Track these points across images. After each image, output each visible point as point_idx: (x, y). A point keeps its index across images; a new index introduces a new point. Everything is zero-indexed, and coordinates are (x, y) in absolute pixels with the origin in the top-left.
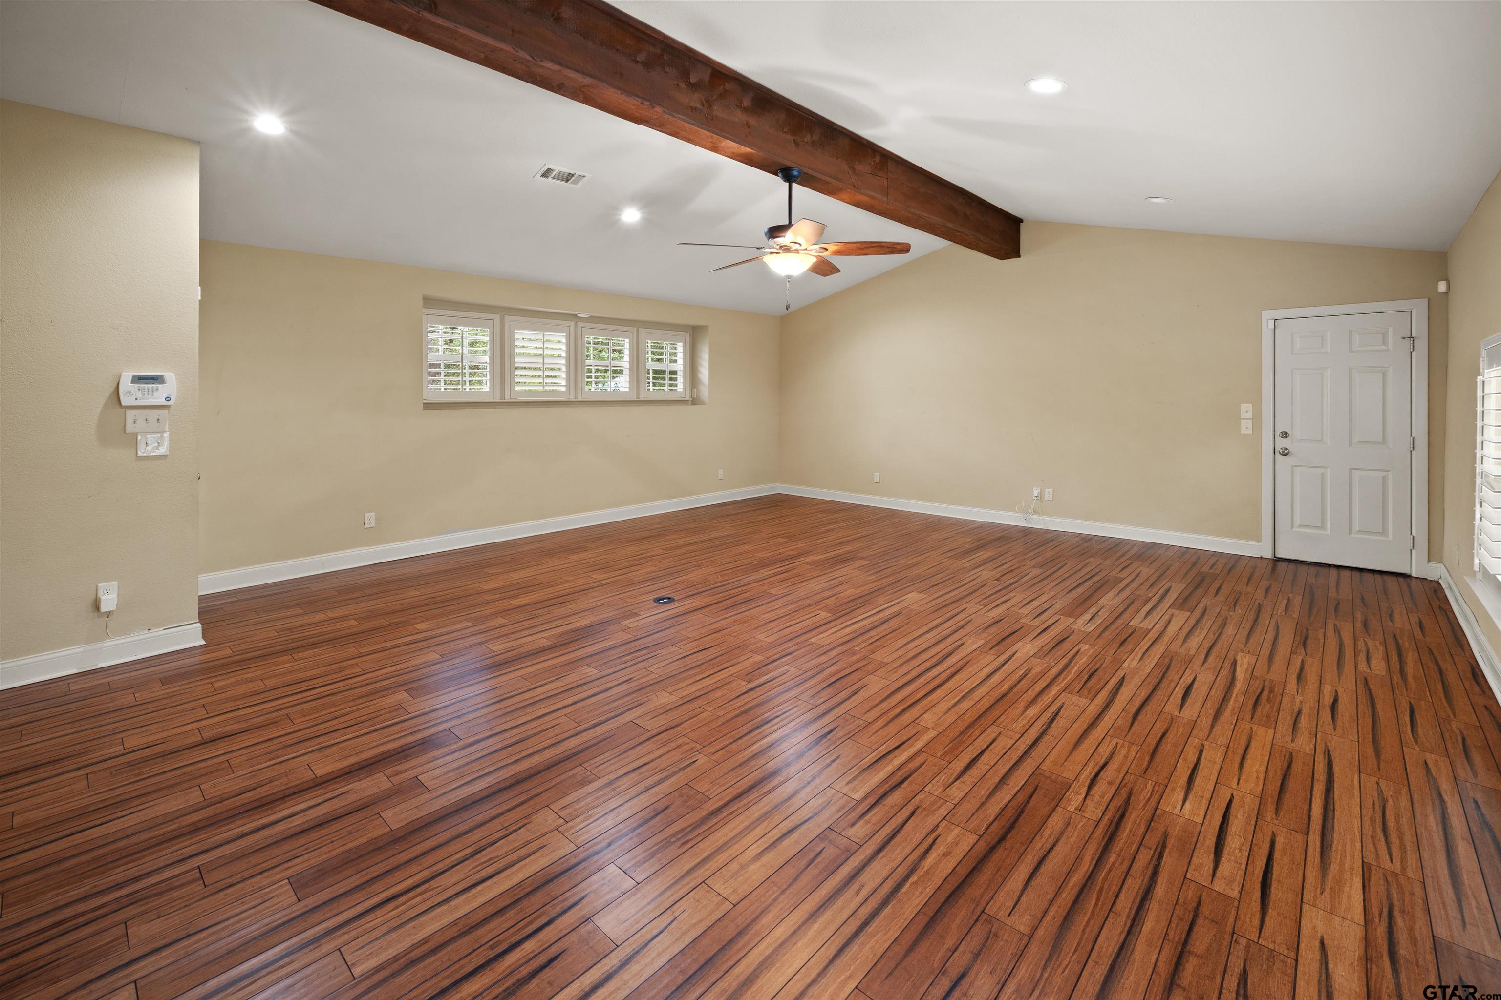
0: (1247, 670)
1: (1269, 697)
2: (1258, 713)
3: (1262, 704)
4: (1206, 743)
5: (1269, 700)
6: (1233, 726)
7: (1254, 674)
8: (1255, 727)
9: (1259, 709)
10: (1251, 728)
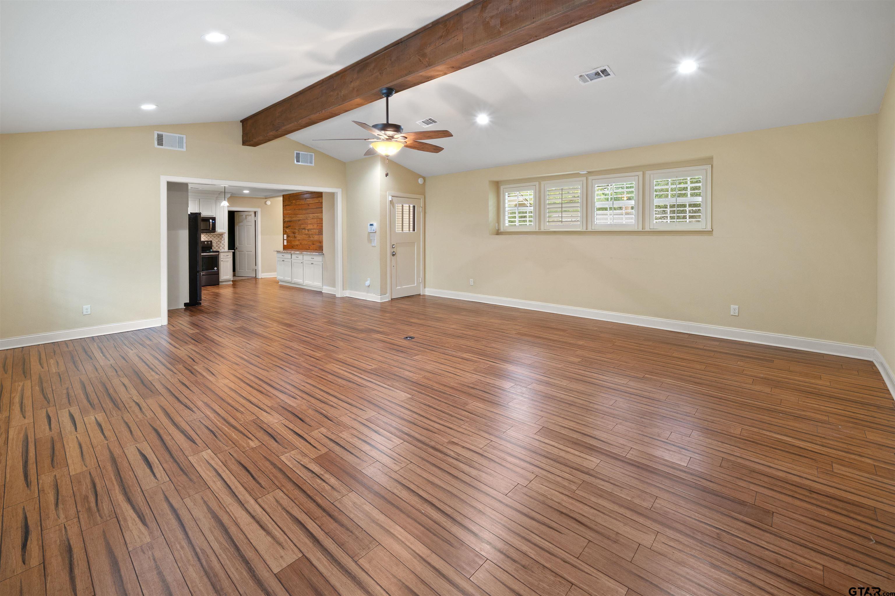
0: (125, 520)
1: (88, 502)
2: (88, 480)
3: (90, 491)
4: (106, 442)
5: (86, 497)
6: (99, 459)
7: (115, 519)
8: (85, 469)
9: (90, 486)
10: (86, 467)
